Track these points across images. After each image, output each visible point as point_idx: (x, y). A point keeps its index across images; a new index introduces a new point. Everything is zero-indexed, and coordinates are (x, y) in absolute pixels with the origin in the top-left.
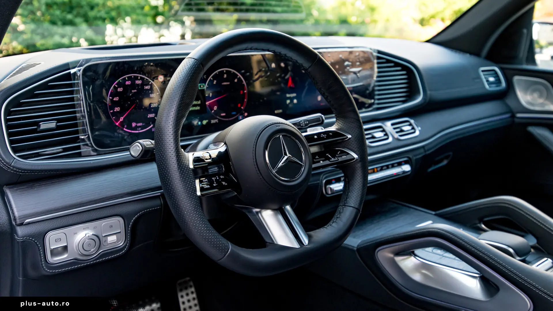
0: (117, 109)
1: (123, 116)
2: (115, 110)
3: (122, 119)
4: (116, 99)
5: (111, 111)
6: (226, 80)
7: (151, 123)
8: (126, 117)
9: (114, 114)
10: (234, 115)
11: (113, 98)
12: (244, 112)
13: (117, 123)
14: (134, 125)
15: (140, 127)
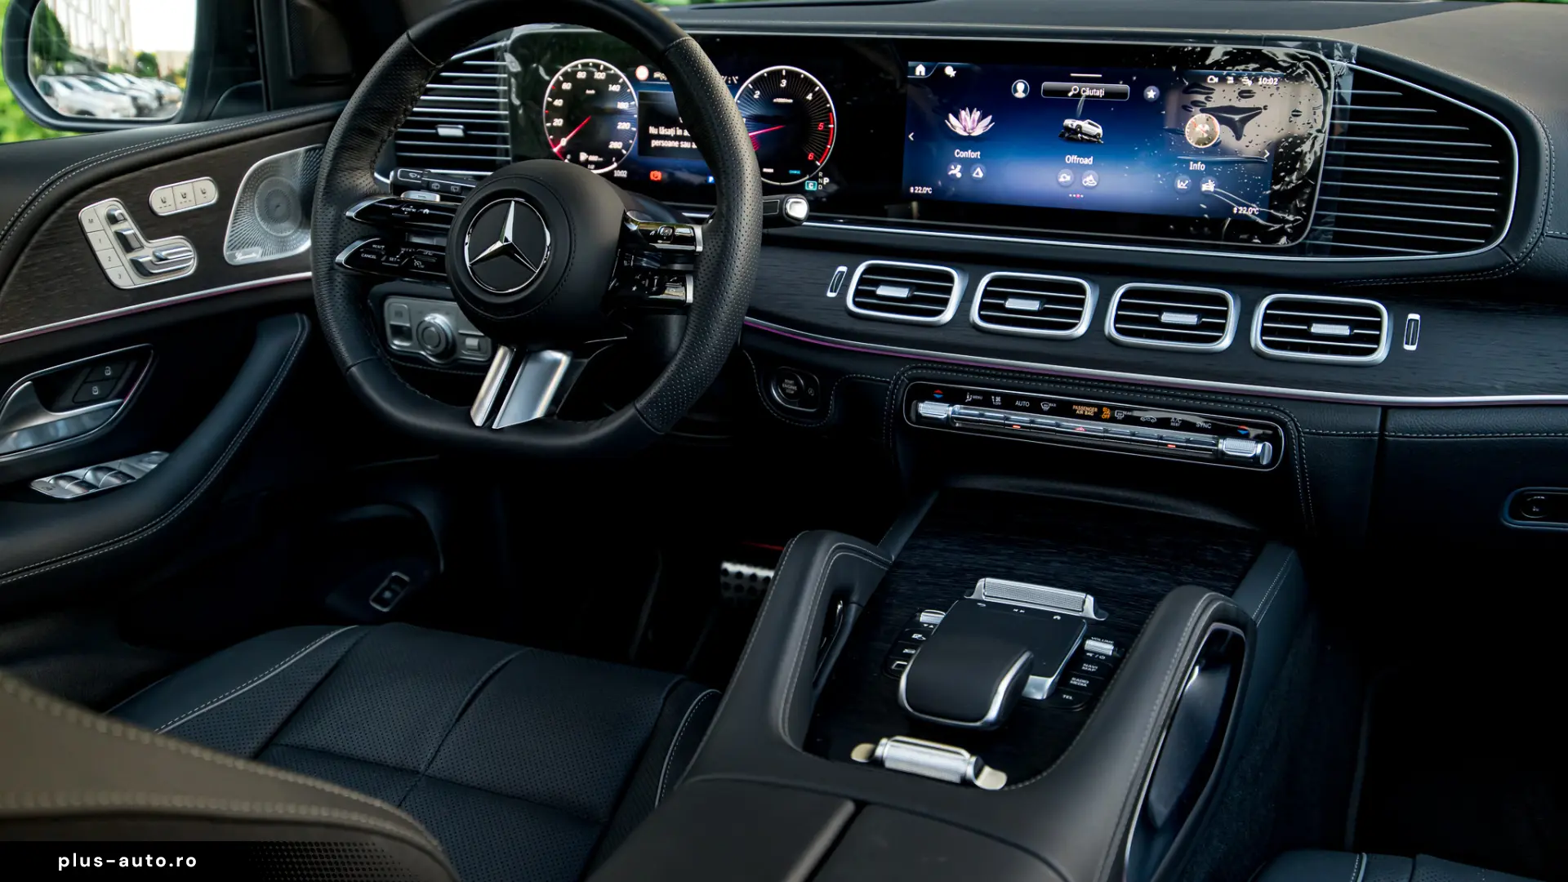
0: (558, 122)
1: (565, 137)
2: (554, 124)
3: (564, 142)
4: (559, 103)
5: (549, 124)
6: (784, 93)
7: (614, 159)
8: (572, 139)
9: (552, 130)
10: (796, 177)
11: (554, 100)
12: (821, 174)
13: (555, 146)
14: (583, 156)
15: (592, 163)
